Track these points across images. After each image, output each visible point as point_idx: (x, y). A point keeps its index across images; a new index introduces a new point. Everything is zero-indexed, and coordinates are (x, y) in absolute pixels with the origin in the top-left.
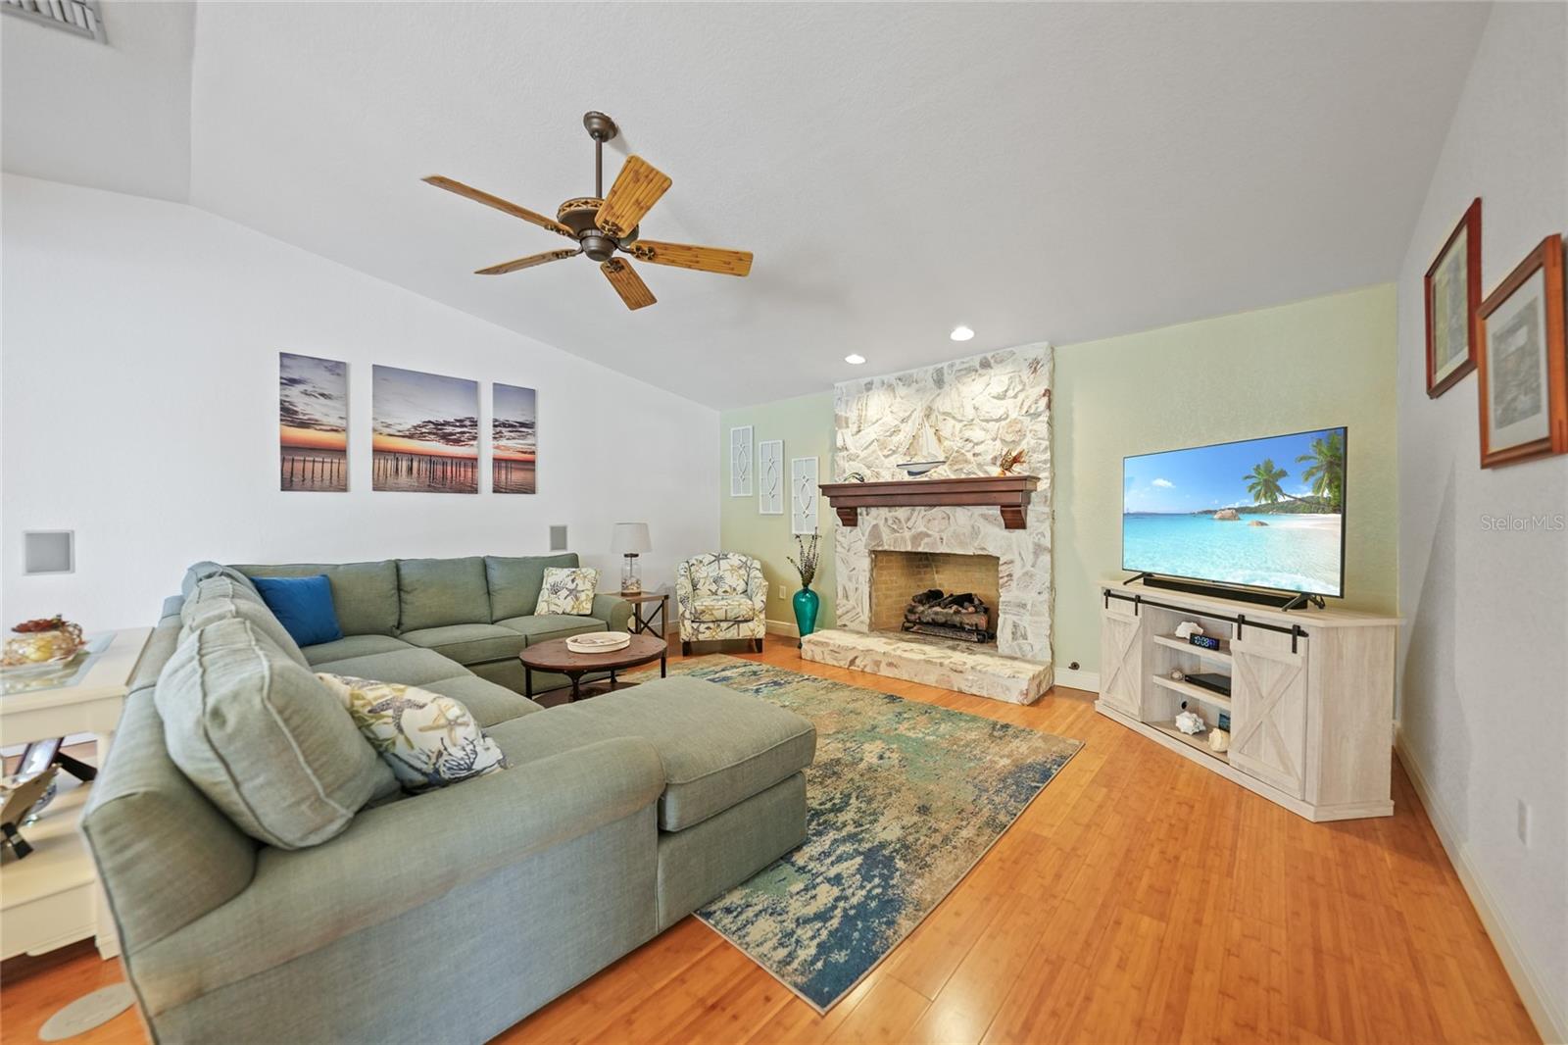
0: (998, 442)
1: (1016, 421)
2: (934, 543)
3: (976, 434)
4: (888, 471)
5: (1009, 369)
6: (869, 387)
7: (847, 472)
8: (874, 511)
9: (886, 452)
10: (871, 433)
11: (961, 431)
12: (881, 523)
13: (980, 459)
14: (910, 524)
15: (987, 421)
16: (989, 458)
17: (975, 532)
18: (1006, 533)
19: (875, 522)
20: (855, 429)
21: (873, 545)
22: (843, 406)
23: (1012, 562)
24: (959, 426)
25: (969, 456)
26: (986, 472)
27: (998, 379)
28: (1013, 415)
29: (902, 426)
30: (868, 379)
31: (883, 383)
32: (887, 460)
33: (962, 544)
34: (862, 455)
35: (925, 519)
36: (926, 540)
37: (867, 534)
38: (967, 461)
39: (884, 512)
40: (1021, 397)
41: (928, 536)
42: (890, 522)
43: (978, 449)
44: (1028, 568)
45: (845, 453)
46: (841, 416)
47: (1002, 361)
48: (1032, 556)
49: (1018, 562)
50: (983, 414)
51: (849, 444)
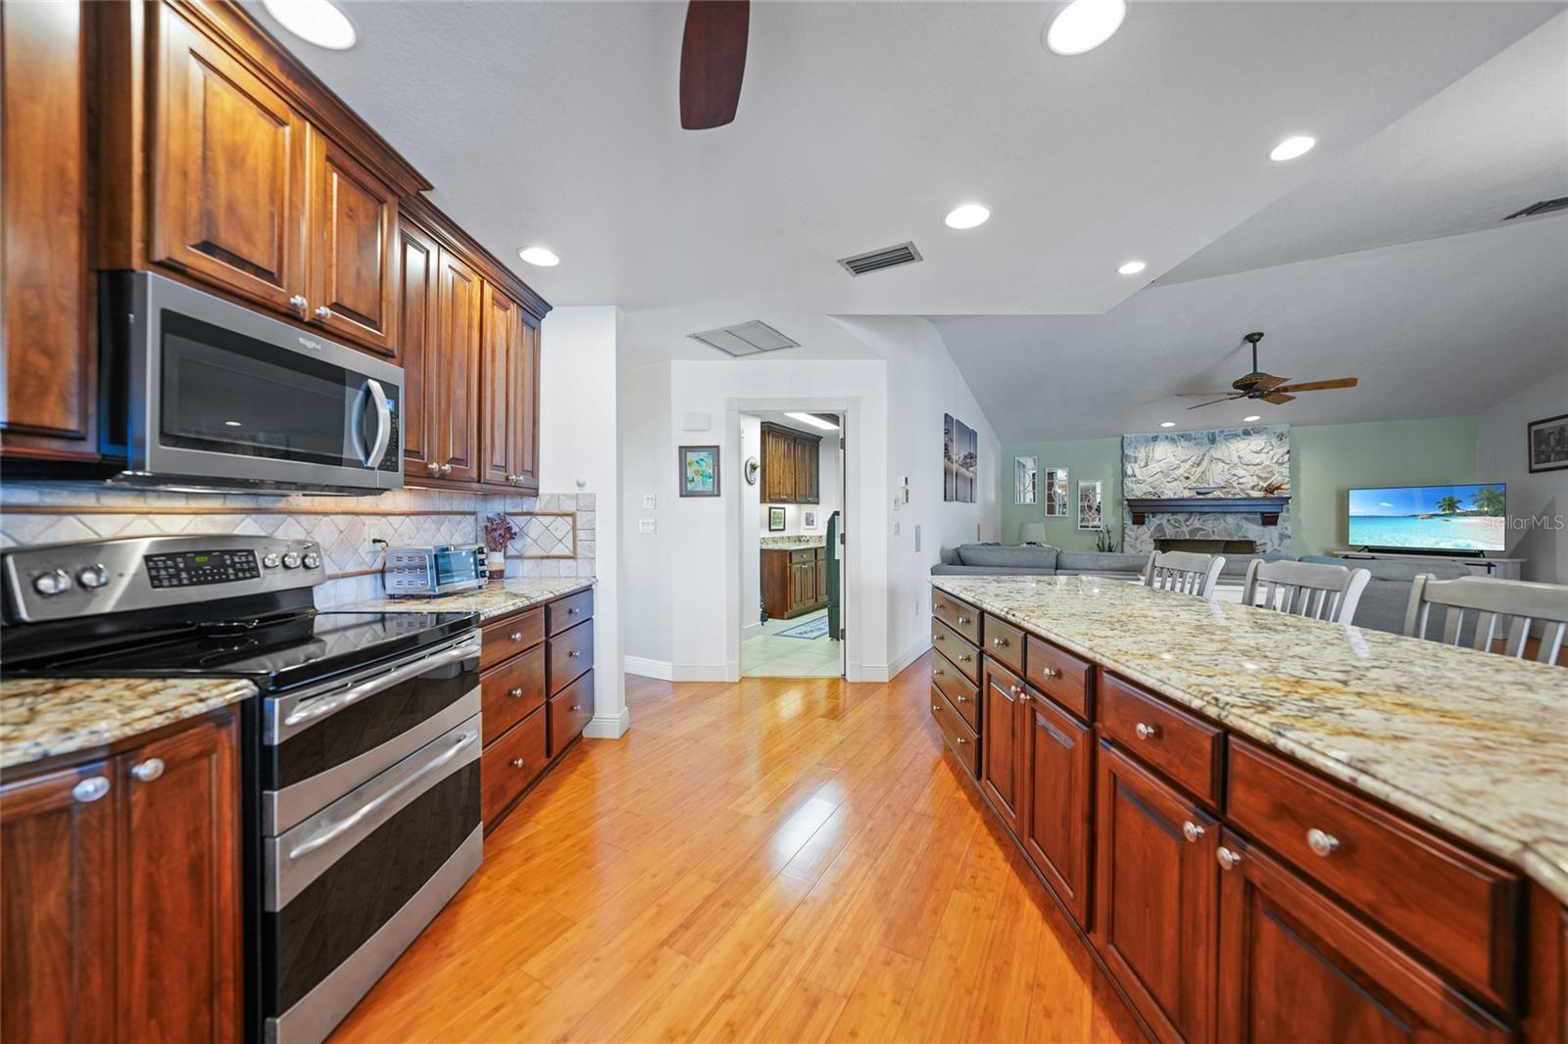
0: (1255, 478)
1: (1269, 466)
2: (1208, 535)
3: (1240, 472)
4: (1171, 491)
5: (1264, 437)
6: (1155, 439)
7: (1138, 491)
8: (1159, 516)
9: (1169, 480)
10: (1154, 467)
11: (1229, 470)
12: (1165, 523)
13: (1242, 486)
14: (1188, 523)
15: (1248, 465)
16: (1249, 486)
17: (1239, 528)
18: (1261, 528)
19: (1159, 522)
20: (1143, 464)
21: (1157, 536)
22: (1132, 450)
23: (1265, 544)
24: (1227, 467)
25: (1235, 484)
26: (1247, 494)
27: (1257, 442)
28: (1266, 463)
29: (1182, 465)
30: (1156, 434)
31: (1167, 438)
32: (1168, 485)
33: (1229, 534)
34: (1151, 480)
35: (1201, 521)
36: (1202, 532)
37: (1152, 529)
38: (1234, 487)
39: (1167, 516)
40: (1271, 453)
41: (1204, 530)
42: (1173, 522)
43: (1241, 481)
44: (1276, 547)
45: (1133, 479)
46: (1130, 456)
47: (1259, 432)
48: (1278, 541)
49: (1269, 544)
50: (1245, 461)
51: (1137, 472)
